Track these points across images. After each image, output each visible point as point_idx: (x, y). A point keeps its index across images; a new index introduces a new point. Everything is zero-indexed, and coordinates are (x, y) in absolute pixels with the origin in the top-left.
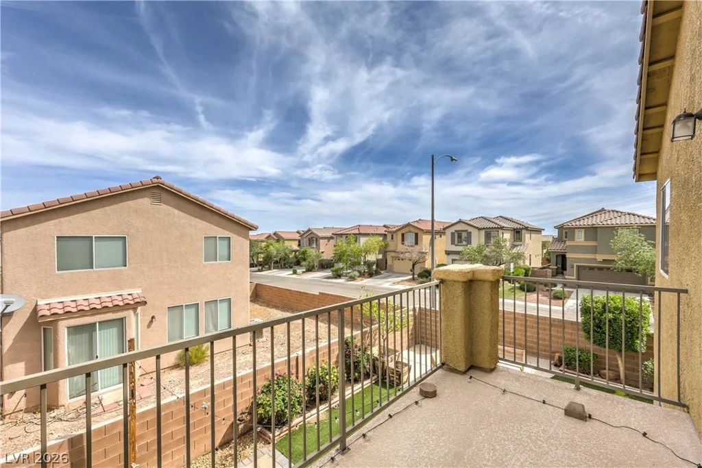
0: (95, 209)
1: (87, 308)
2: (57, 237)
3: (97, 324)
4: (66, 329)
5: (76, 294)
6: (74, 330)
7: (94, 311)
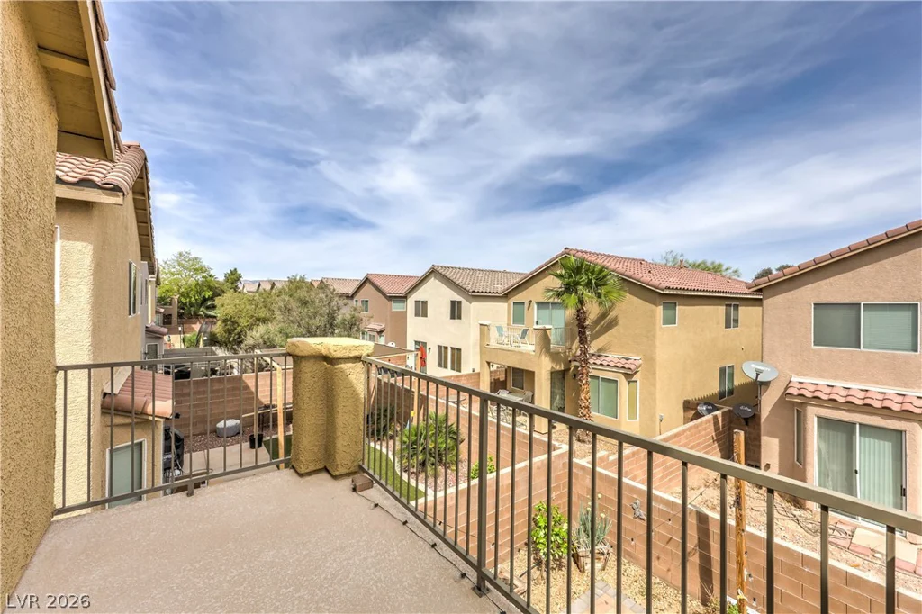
0: (866, 265)
1: (842, 400)
2: (815, 304)
3: (858, 426)
4: (816, 419)
5: (836, 377)
6: (824, 422)
7: (849, 405)
